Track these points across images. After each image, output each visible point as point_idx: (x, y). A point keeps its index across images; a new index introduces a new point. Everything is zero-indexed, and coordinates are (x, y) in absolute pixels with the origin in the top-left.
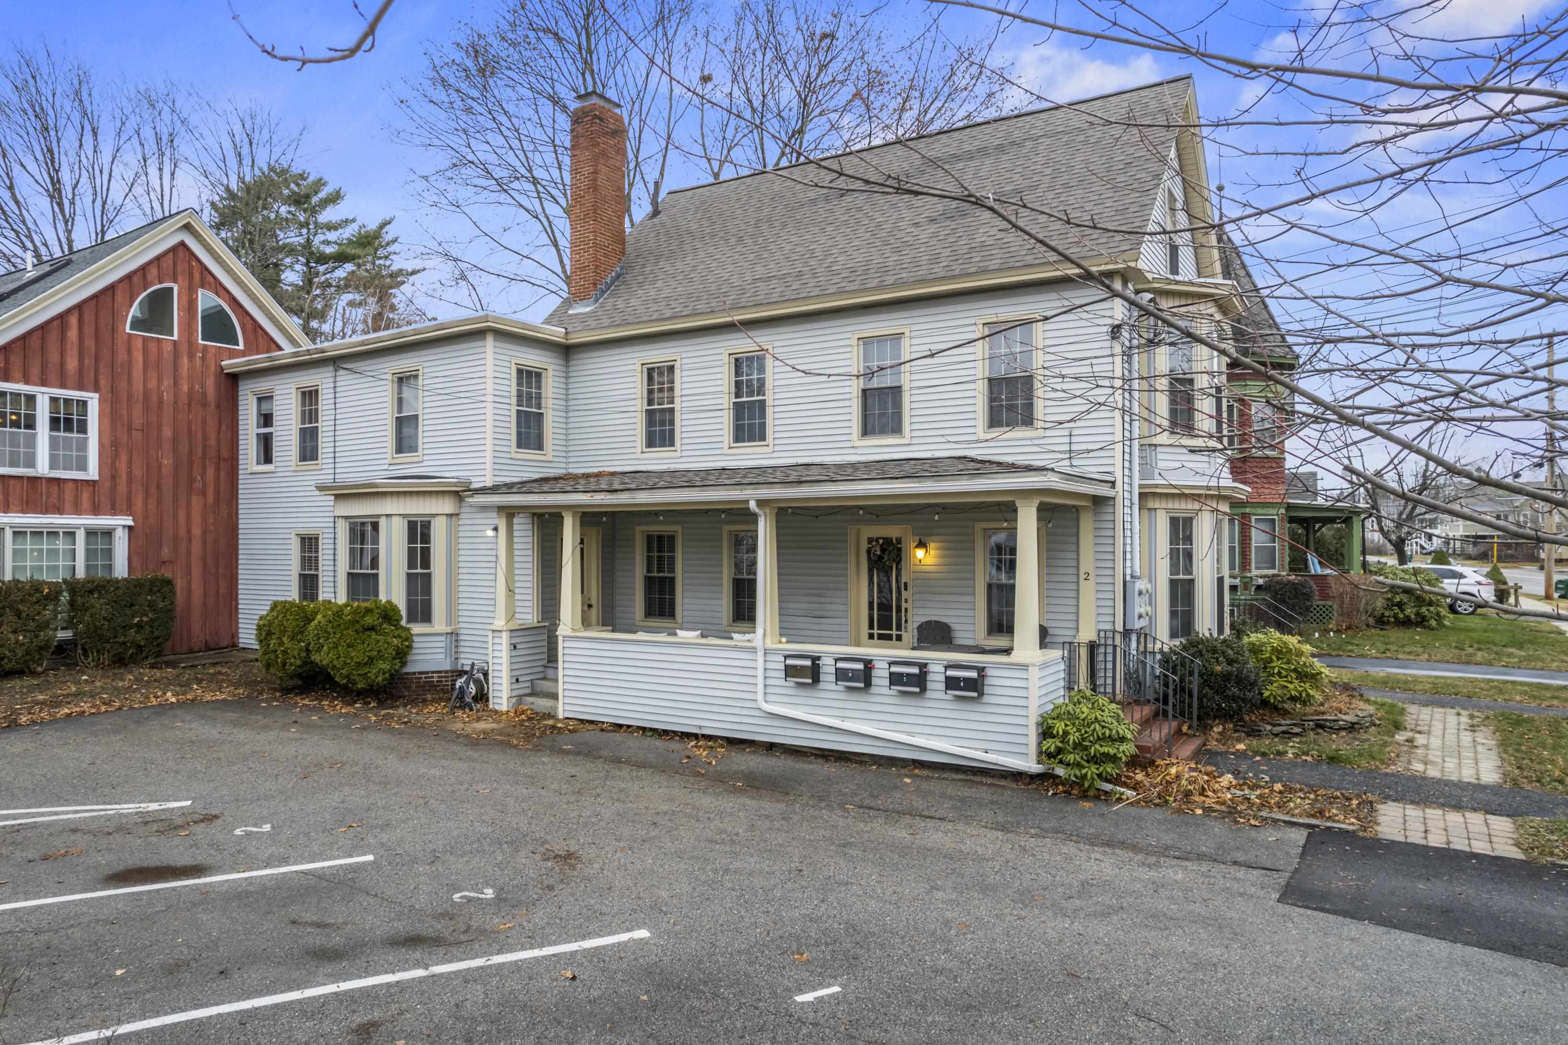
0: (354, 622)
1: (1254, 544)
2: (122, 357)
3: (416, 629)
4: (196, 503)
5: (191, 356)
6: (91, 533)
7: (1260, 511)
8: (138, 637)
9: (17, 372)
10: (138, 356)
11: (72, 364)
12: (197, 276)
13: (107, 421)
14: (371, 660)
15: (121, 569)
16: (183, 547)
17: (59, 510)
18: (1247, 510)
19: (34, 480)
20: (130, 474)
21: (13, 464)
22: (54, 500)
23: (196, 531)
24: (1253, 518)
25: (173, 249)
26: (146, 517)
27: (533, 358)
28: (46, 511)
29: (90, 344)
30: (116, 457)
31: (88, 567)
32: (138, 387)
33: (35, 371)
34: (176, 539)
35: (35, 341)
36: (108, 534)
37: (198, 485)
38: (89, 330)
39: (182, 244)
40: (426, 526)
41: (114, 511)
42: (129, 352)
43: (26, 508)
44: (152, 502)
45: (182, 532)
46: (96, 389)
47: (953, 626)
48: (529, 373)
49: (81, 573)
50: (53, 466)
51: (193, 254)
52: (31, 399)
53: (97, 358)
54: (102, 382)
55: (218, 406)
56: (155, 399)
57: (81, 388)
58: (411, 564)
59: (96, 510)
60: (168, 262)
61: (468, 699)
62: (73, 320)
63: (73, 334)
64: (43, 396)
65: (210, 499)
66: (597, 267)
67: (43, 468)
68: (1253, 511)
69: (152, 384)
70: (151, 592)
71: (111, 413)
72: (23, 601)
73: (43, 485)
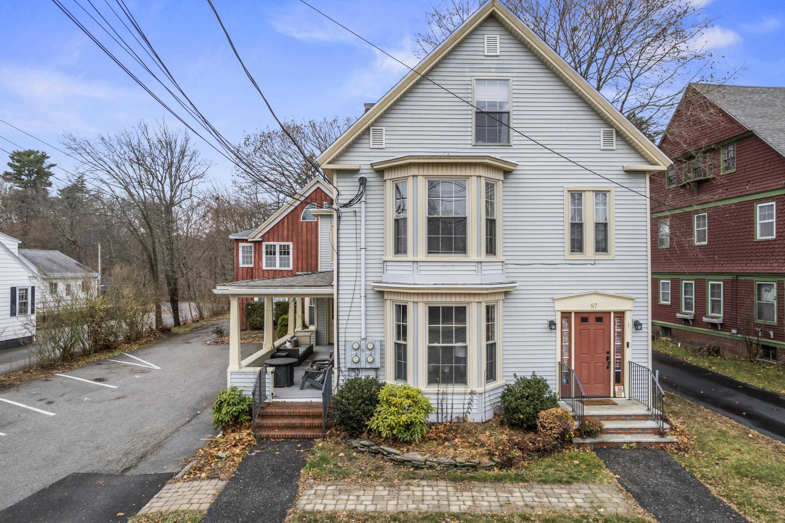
2: (300, 229)
9: (271, 239)
10: (305, 229)
11: (285, 234)
12: (323, 198)
13: (295, 250)
19: (275, 271)
20: (302, 267)
21: (271, 266)
25: (316, 190)
29: (290, 227)
30: (298, 262)
32: (304, 238)
33: (276, 237)
35: (275, 228)
38: (290, 223)
39: (318, 188)
42: (302, 228)
46: (292, 241)
50: (281, 266)
51: (322, 191)
52: (275, 246)
53: (292, 231)
54: (294, 239)
56: (309, 242)
57: (288, 241)
60: (313, 196)
62: (286, 220)
63: (285, 224)
64: (278, 244)
67: (278, 267)
69: (309, 237)
71: (297, 249)
72: (258, 308)
73: (277, 272)
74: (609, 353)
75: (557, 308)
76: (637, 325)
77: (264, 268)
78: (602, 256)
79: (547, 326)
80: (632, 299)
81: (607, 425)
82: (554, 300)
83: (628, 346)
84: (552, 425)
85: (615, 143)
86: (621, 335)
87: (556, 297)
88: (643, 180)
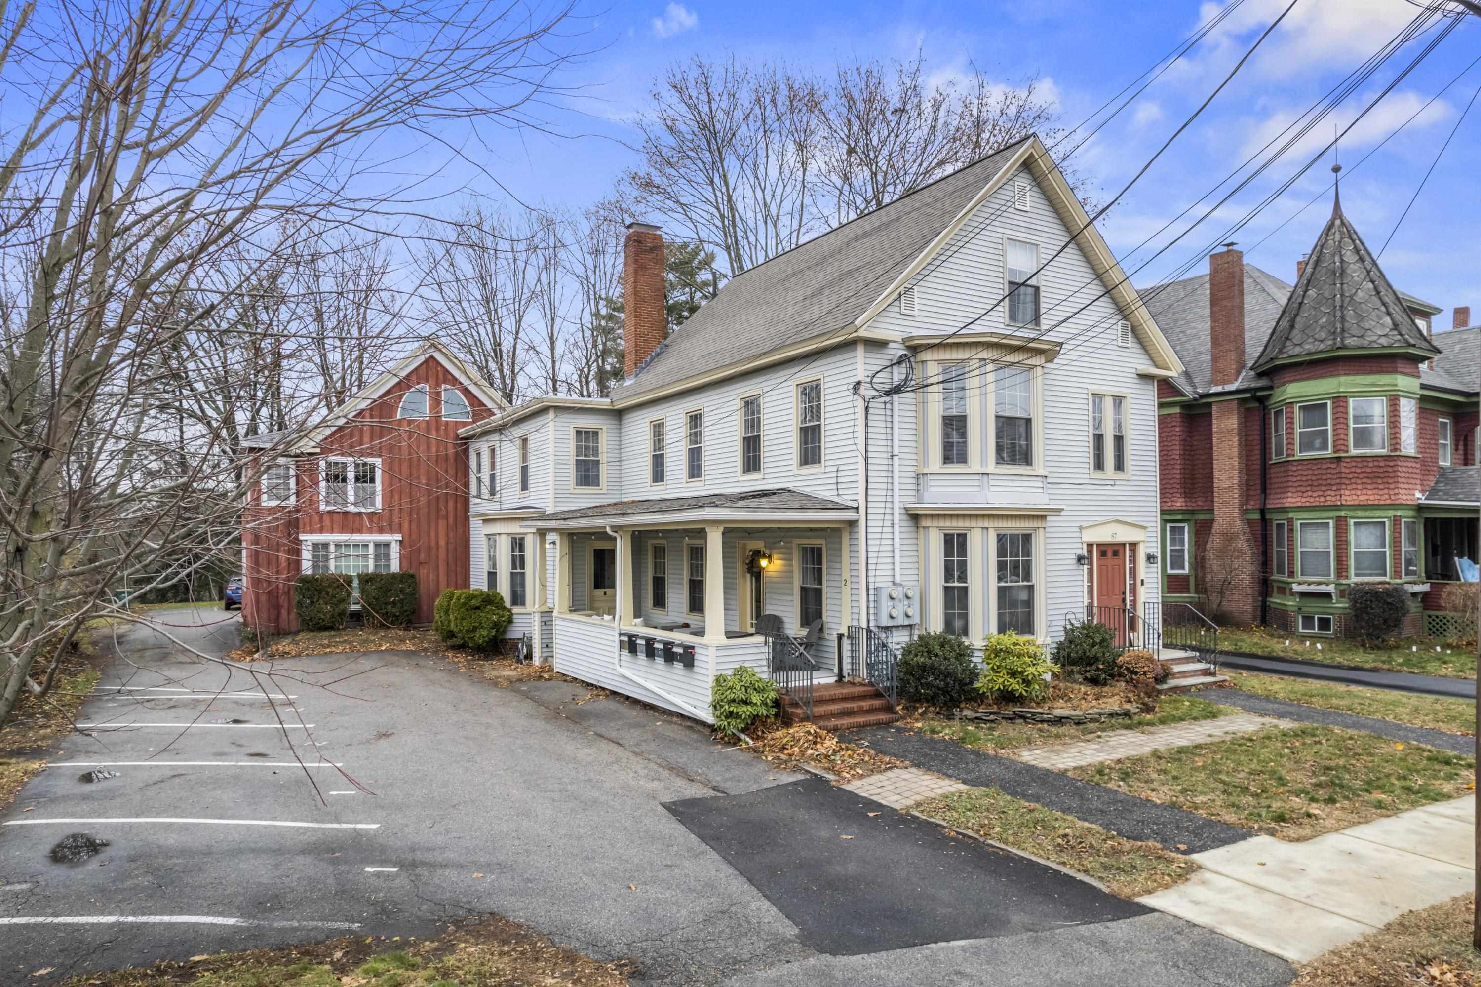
0: (465, 604)
1: (1352, 550)
2: (395, 433)
3: (516, 610)
4: (442, 524)
5: (438, 429)
6: (377, 545)
7: (1360, 513)
8: (394, 610)
9: (337, 450)
10: (405, 433)
11: (366, 442)
12: (441, 376)
13: (387, 475)
14: (475, 629)
15: (395, 567)
16: (434, 552)
17: (360, 531)
18: (1343, 513)
19: (345, 513)
20: (400, 508)
21: (335, 504)
22: (357, 525)
23: (442, 543)
24: (1352, 522)
25: (426, 361)
26: (410, 535)
27: (588, 422)
28: (353, 532)
29: (377, 428)
30: (392, 497)
31: (376, 566)
32: (405, 451)
33: (346, 447)
34: (429, 548)
35: (346, 429)
36: (387, 545)
37: (443, 513)
38: (376, 420)
39: (432, 357)
40: (522, 539)
41: (391, 531)
42: (400, 431)
43: (343, 530)
44: (414, 526)
45: (433, 544)
46: (381, 456)
47: (785, 620)
48: (587, 433)
49: (371, 570)
50: (356, 505)
51: (441, 362)
52: (345, 464)
53: (381, 437)
54: (384, 451)
55: (456, 460)
56: (415, 459)
57: (372, 456)
58: (514, 566)
59: (381, 531)
60: (423, 371)
61: (522, 657)
62: (367, 415)
63: (367, 423)
64: (351, 463)
65: (451, 520)
66: (636, 351)
67: (351, 506)
68: (1350, 513)
69: (414, 450)
70: (401, 582)
71: (389, 470)
72: (329, 586)
73: (351, 516)
74: (1124, 593)
75: (1084, 539)
76: (1150, 558)
77: (323, 507)
78: (1119, 476)
79: (1074, 562)
80: (1144, 528)
81: (1177, 669)
82: (1081, 528)
83: (1142, 584)
84: (1146, 669)
85: (1131, 342)
86: (1133, 572)
87: (1084, 524)
88: (1151, 387)
